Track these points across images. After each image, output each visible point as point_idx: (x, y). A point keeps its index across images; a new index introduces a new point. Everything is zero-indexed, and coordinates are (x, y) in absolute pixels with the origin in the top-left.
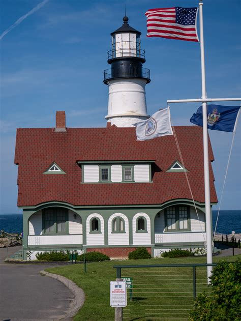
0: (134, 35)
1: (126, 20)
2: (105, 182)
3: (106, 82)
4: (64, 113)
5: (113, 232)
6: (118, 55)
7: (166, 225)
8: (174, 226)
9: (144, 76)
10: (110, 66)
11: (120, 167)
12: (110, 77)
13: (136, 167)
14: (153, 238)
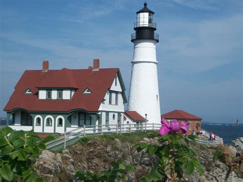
0: (147, 14)
1: (145, 5)
2: (50, 99)
4: (47, 62)
9: (155, 38)
10: (135, 32)
11: (56, 92)
12: (135, 38)
14: (65, 130)
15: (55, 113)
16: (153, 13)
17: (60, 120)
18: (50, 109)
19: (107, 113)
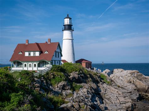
0: (69, 19)
1: (68, 15)
2: (30, 56)
3: (63, 30)
4: (28, 40)
5: (29, 67)
6: (65, 24)
7: (43, 66)
8: (45, 66)
9: (72, 29)
10: (64, 27)
12: (64, 29)
13: (36, 52)
14: (37, 69)
15: (32, 61)
16: (71, 19)
17: (35, 65)
18: (30, 59)
19: (55, 61)
